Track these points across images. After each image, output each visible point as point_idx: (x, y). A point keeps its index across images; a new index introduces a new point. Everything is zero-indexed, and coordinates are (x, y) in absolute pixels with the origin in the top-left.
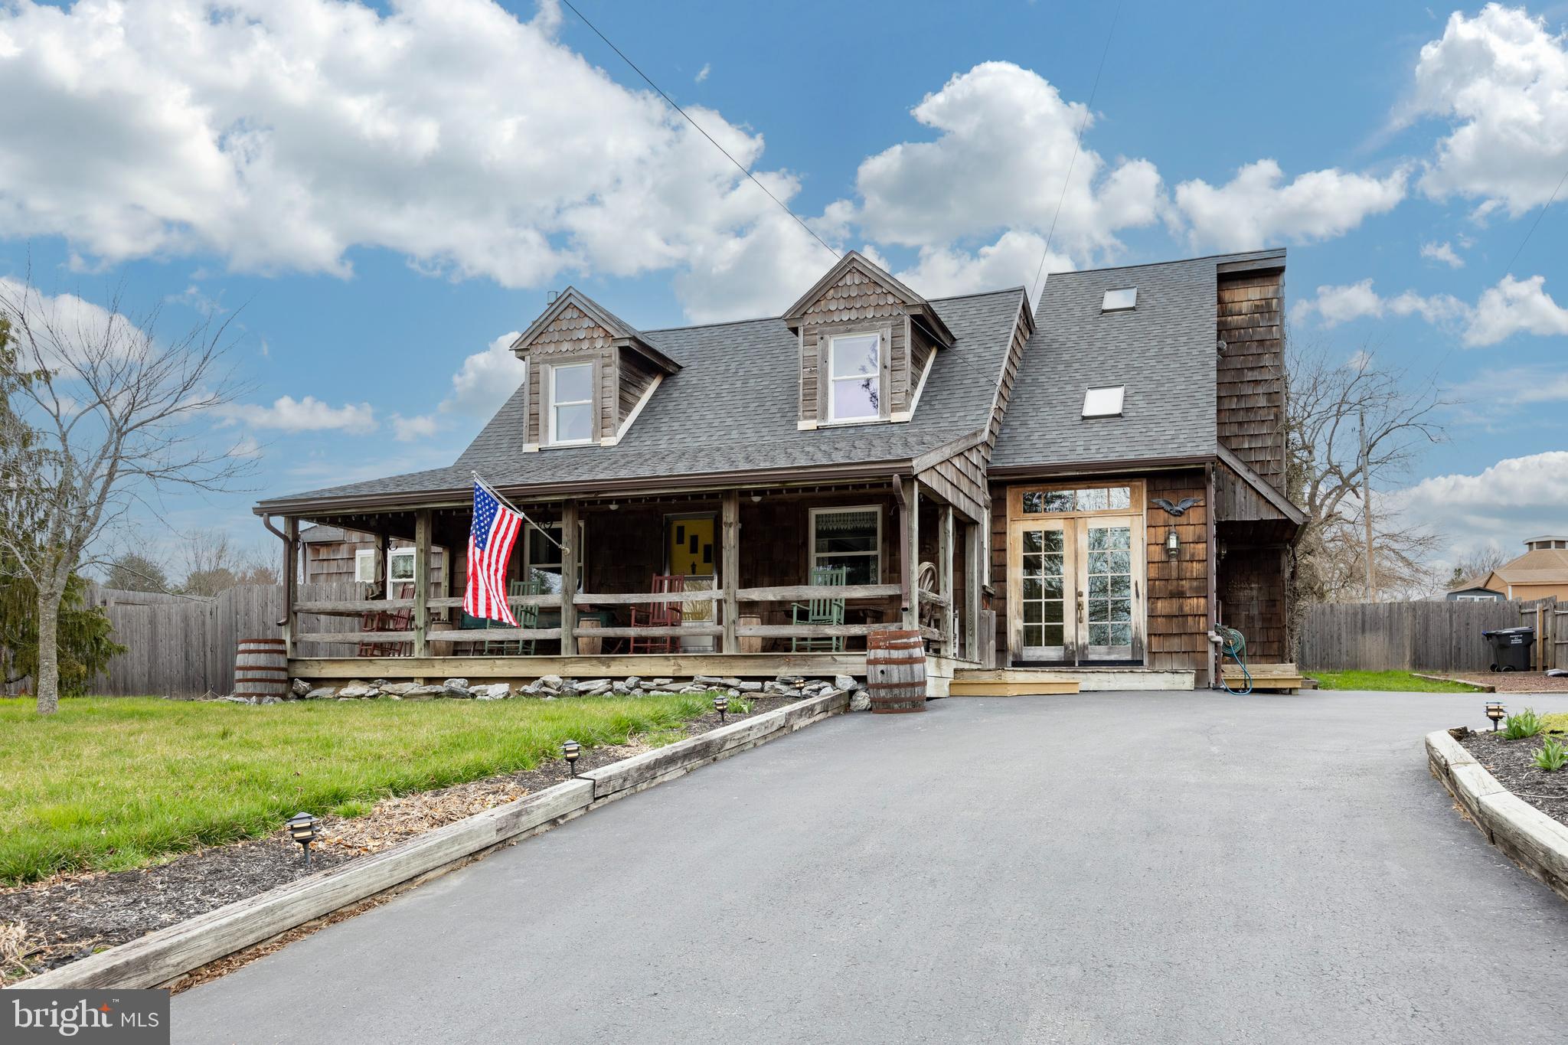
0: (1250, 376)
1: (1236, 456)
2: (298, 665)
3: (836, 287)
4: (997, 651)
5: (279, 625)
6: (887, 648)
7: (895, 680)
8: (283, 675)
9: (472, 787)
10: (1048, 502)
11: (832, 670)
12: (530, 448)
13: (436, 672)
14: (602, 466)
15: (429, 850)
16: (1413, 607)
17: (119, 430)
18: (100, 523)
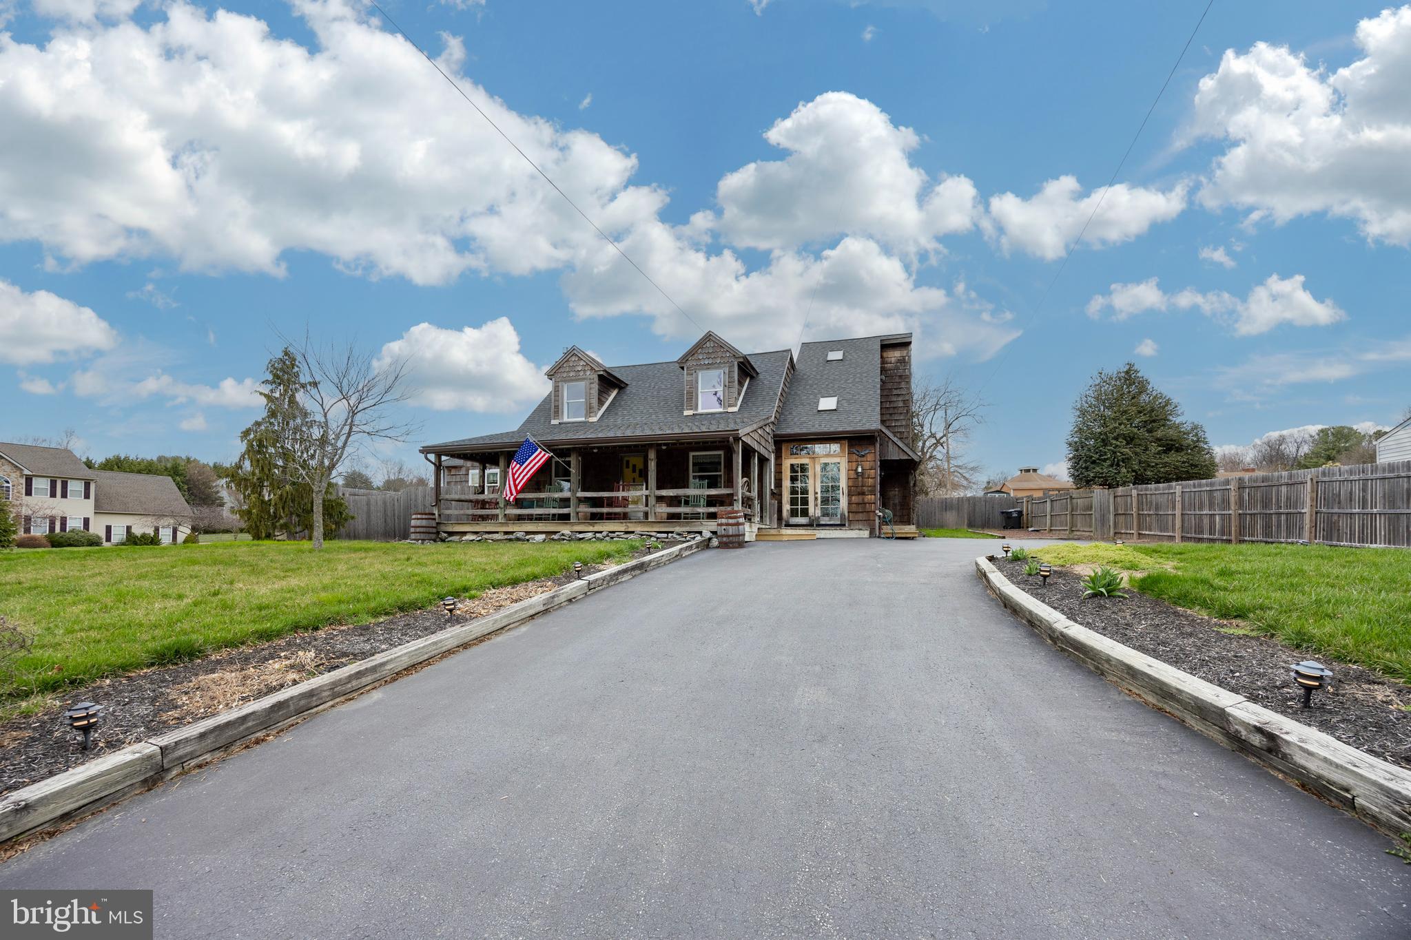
0: (895, 392)
1: (889, 429)
2: (441, 525)
3: (702, 348)
4: (778, 520)
5: (433, 506)
6: (727, 518)
7: (731, 533)
8: (434, 530)
9: (530, 584)
10: (801, 450)
11: (701, 528)
12: (554, 422)
13: (509, 529)
14: (590, 431)
15: (511, 614)
16: (969, 499)
17: (353, 412)
18: (344, 457)
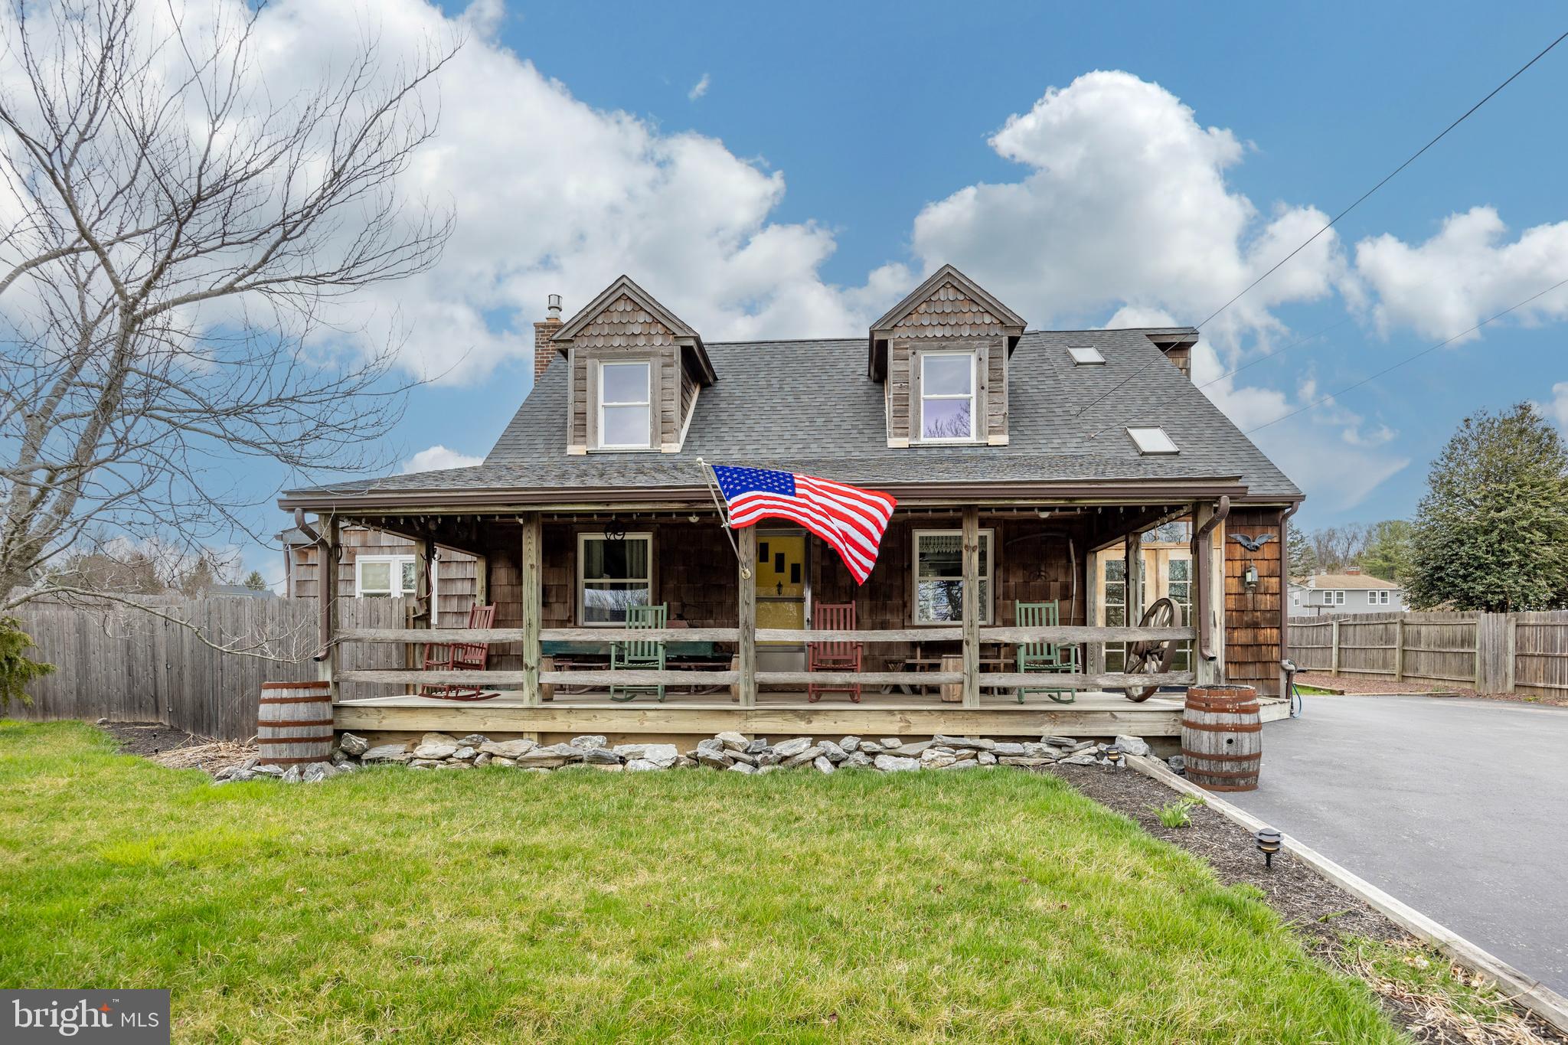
2: (345, 713)
3: (928, 301)
5: (317, 659)
6: (1237, 711)
7: (1246, 751)
8: (329, 730)
11: (1112, 729)
12: (573, 449)
13: (559, 725)
